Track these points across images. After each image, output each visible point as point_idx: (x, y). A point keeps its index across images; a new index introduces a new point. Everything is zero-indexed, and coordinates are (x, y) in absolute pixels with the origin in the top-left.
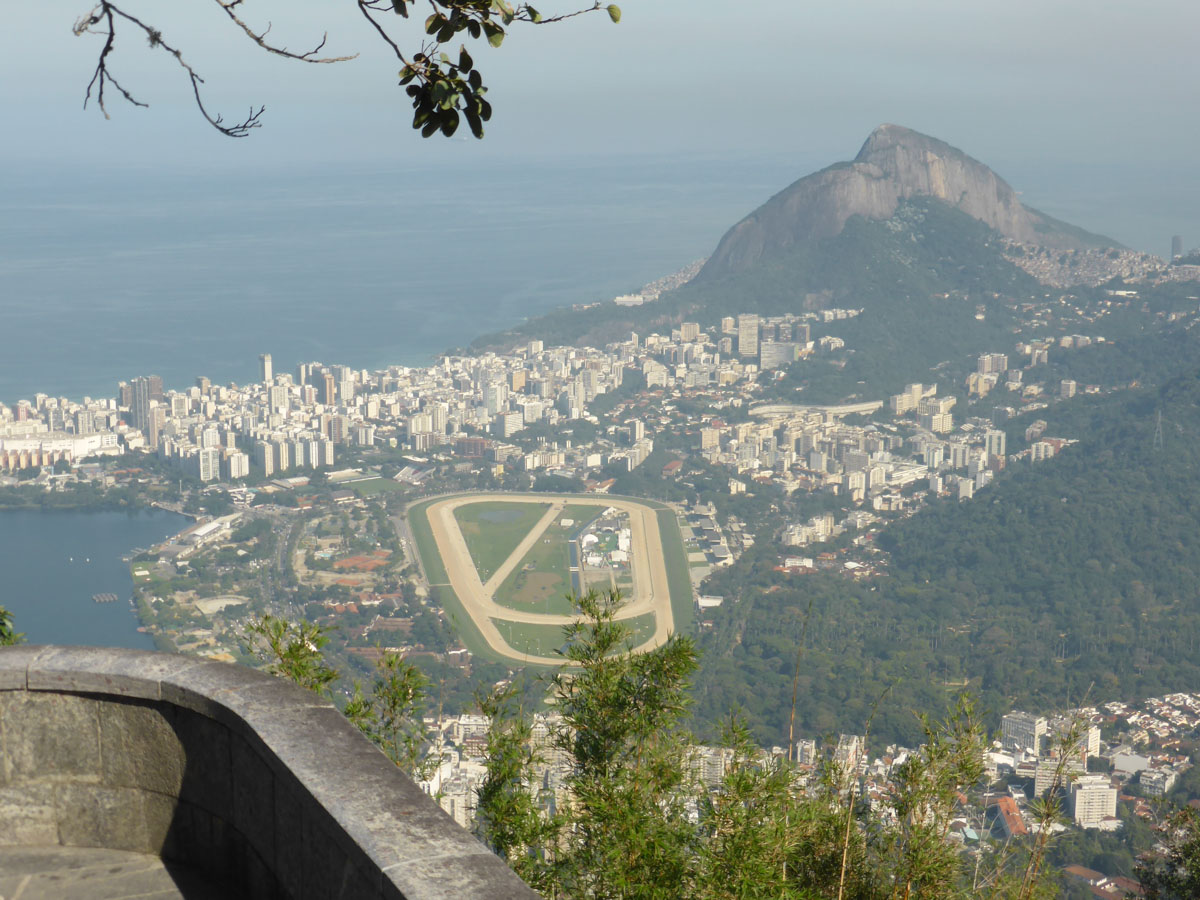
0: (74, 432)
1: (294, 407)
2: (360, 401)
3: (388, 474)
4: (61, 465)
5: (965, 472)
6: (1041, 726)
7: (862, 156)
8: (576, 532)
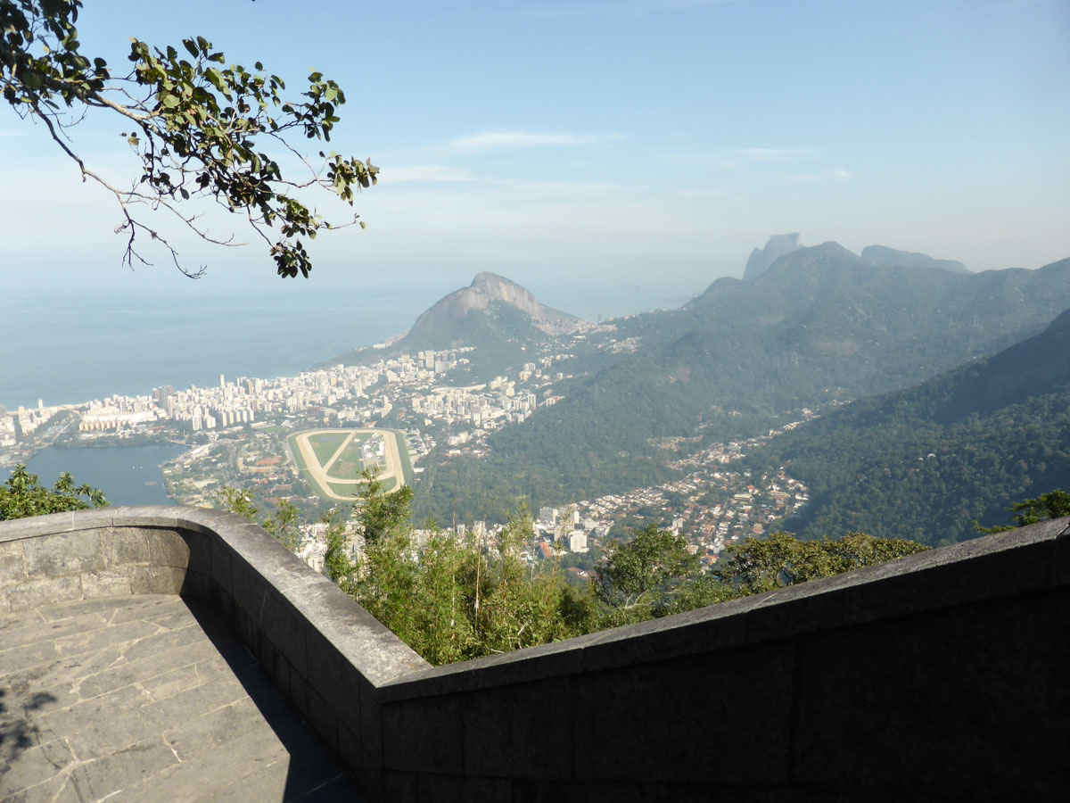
0: (132, 411)
1: (235, 396)
2: (264, 392)
3: (278, 423)
4: (127, 426)
5: (520, 412)
6: (556, 513)
7: (473, 284)
8: (361, 444)
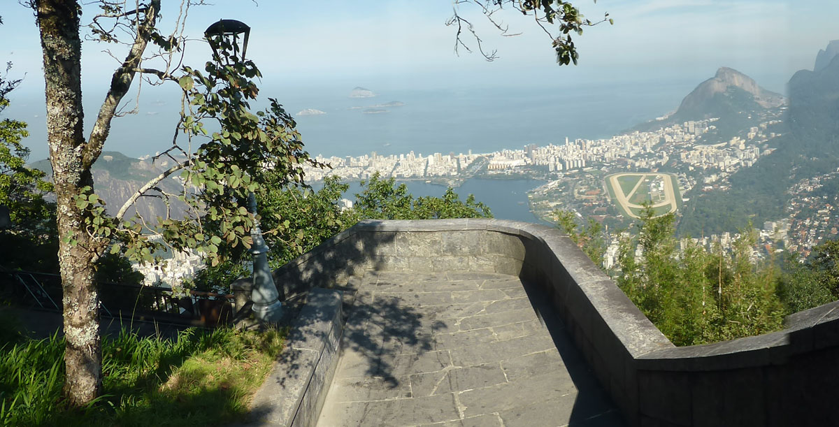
0: (512, 159)
1: (574, 151)
2: (592, 149)
3: (599, 169)
4: (509, 168)
5: (749, 159)
6: (774, 225)
7: (716, 76)
8: (649, 183)
